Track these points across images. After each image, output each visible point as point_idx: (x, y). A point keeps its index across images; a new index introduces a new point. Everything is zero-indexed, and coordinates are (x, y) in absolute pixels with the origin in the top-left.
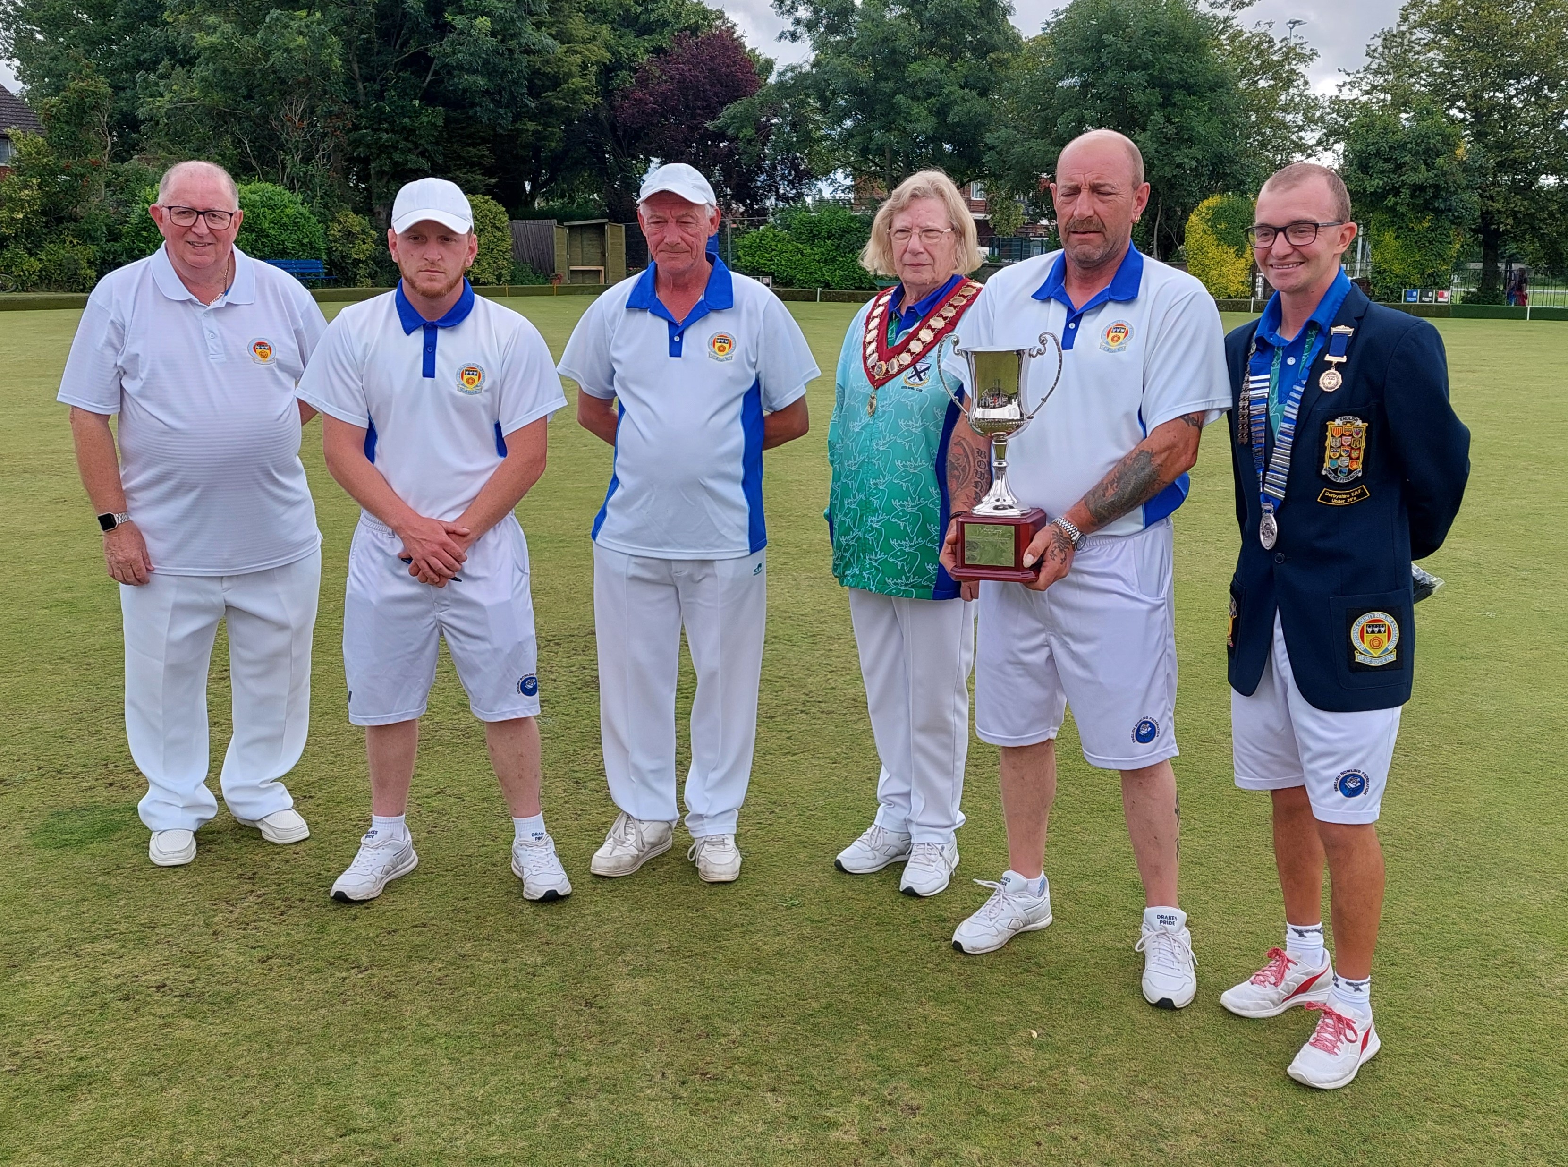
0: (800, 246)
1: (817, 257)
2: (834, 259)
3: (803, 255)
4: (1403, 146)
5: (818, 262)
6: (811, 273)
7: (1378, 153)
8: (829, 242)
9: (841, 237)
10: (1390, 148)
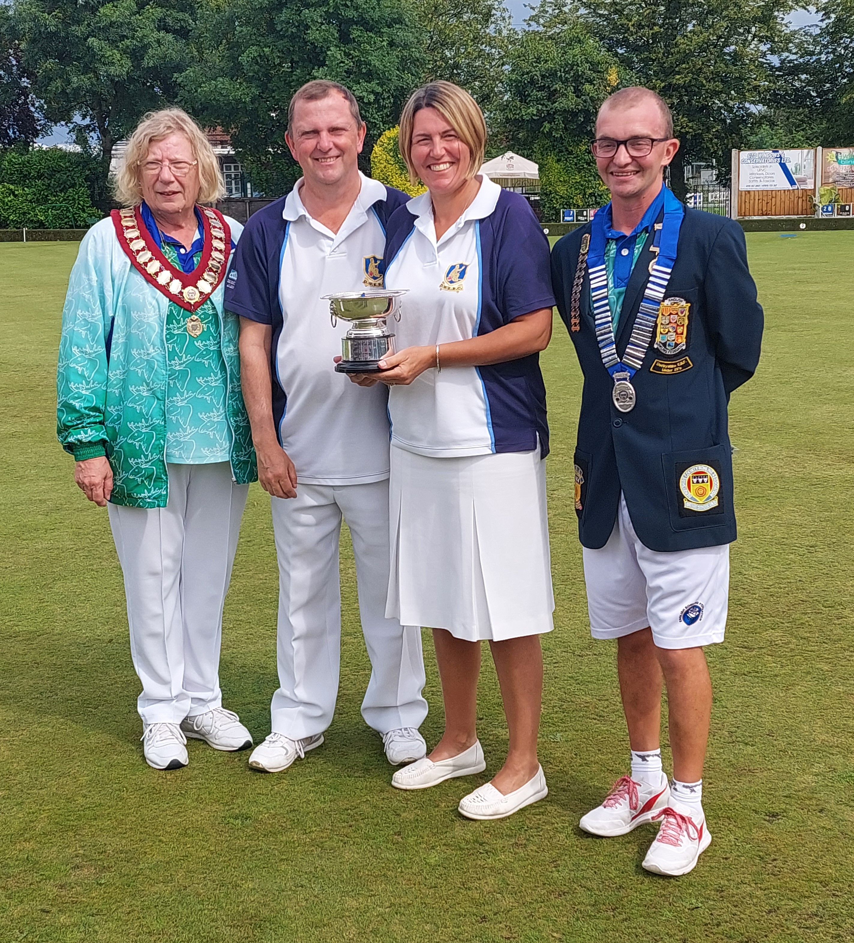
0: (12, 187)
1: (29, 197)
2: (46, 200)
3: (15, 196)
4: (552, 74)
5: (30, 201)
6: (24, 214)
7: (532, 82)
8: (39, 182)
9: (51, 176)
10: (543, 77)
